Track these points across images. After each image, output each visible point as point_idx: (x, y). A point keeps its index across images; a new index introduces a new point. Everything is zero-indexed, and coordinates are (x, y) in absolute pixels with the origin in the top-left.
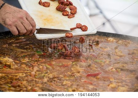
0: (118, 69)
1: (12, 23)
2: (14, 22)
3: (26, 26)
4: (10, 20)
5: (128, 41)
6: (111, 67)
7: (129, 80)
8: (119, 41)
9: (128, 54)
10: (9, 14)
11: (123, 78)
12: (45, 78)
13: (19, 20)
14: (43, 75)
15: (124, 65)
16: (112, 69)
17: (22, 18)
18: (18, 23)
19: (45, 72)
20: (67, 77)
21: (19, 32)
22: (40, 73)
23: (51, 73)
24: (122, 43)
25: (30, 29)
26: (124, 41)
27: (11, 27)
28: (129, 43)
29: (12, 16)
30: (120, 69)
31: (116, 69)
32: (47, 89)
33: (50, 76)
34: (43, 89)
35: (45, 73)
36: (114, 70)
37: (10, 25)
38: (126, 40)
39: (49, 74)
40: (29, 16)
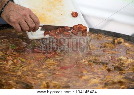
0: (90, 62)
1: (16, 20)
2: (17, 20)
3: (29, 24)
4: (14, 18)
5: (100, 35)
6: (84, 60)
7: (100, 72)
8: (91, 35)
9: (100, 47)
10: (13, 11)
11: (95, 70)
12: (19, 71)
13: (22, 18)
14: (17, 68)
15: (96, 58)
16: (85, 62)
17: (25, 15)
18: (21, 20)
19: (19, 65)
20: (41, 70)
21: (22, 29)
22: (15, 66)
23: (25, 66)
24: (95, 37)
25: (33, 27)
26: (97, 34)
27: (15, 25)
28: (101, 37)
29: (16, 14)
30: (92, 62)
31: (88, 62)
32: (21, 82)
33: (24, 69)
34: (18, 82)
35: (19, 67)
36: (87, 62)
37: (14, 23)
38: (98, 34)
39: (24, 67)
40: (33, 14)
